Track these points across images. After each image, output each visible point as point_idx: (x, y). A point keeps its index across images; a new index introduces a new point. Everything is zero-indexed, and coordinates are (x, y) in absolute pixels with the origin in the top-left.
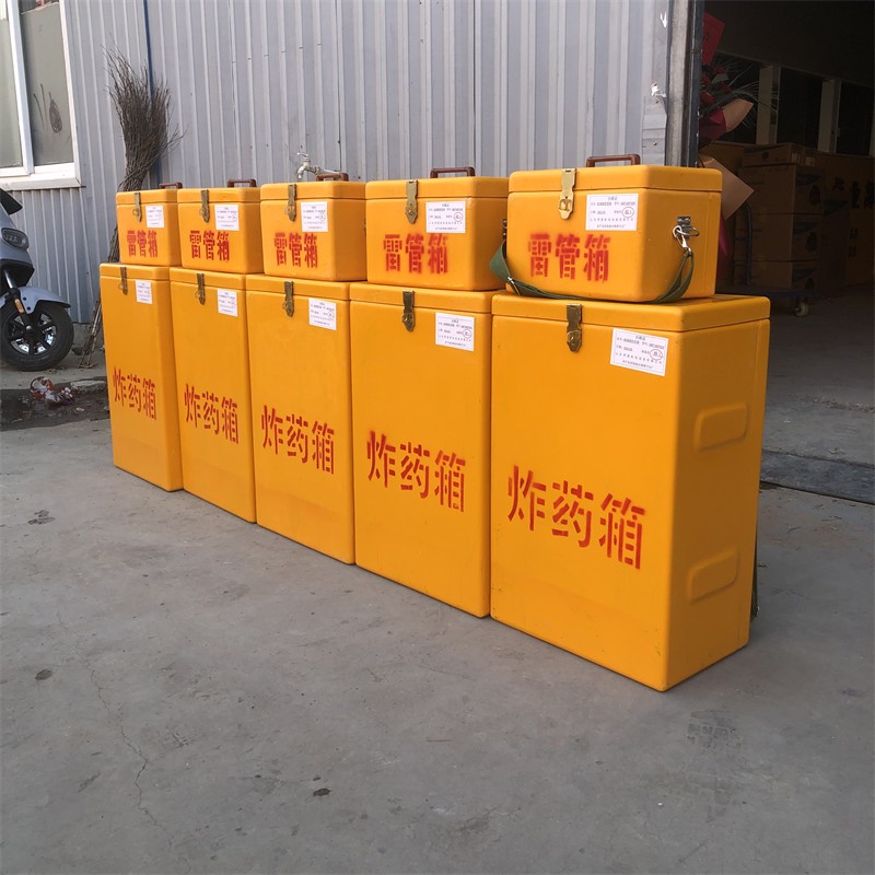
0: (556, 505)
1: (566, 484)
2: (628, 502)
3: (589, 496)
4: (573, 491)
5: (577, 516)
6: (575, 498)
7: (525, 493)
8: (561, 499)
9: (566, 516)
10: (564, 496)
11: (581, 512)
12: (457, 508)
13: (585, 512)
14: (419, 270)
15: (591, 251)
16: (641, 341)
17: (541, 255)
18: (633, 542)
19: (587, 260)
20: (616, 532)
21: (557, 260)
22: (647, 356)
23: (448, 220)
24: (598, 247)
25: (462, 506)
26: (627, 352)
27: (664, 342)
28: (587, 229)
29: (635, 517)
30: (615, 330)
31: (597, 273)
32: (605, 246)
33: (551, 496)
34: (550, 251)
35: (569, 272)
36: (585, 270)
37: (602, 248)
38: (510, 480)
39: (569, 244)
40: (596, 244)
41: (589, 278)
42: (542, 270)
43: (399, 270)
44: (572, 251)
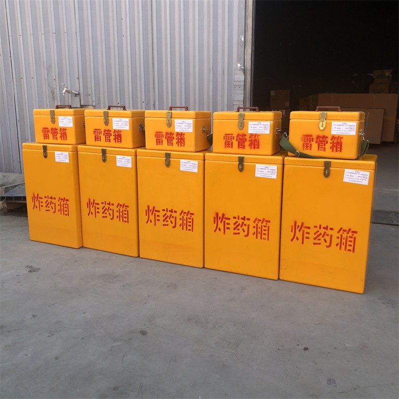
0: (315, 234)
1: (320, 226)
2: (350, 230)
3: (332, 229)
4: (324, 228)
5: (326, 237)
6: (325, 230)
7: (299, 231)
8: (318, 231)
9: (320, 237)
10: (319, 230)
11: (328, 235)
12: (266, 239)
13: (330, 235)
14: (244, 147)
15: (333, 141)
16: (357, 173)
17: (308, 143)
18: (352, 244)
19: (332, 145)
20: (344, 241)
21: (317, 144)
22: (360, 178)
23: (260, 129)
24: (337, 140)
25: (268, 238)
26: (351, 177)
27: (368, 173)
28: (332, 133)
29: (353, 235)
30: (346, 169)
31: (337, 149)
32: (340, 140)
33: (312, 231)
34: (313, 141)
35: (323, 149)
36: (331, 148)
37: (339, 141)
38: (292, 226)
39: (323, 139)
40: (336, 139)
41: (333, 151)
42: (309, 148)
43: (232, 147)
44: (324, 141)
